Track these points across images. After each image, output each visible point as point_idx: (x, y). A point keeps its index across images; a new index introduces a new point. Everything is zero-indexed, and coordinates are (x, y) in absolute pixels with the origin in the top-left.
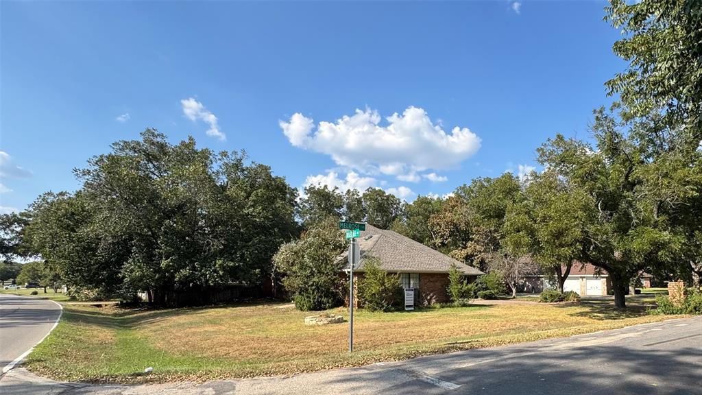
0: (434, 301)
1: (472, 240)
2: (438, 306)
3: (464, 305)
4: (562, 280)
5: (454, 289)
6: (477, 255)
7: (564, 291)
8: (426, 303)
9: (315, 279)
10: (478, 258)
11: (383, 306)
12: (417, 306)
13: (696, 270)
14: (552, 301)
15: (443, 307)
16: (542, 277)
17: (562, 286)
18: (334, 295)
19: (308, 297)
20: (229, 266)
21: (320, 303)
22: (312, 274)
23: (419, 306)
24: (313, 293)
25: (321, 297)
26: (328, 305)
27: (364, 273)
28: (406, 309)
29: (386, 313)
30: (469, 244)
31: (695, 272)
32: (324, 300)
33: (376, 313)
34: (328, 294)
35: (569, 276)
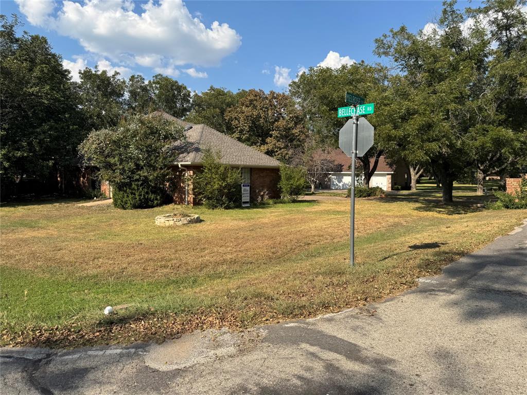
0: (266, 197)
1: (271, 136)
2: (271, 202)
3: (294, 201)
4: (368, 176)
5: (283, 184)
6: (277, 151)
7: (370, 187)
8: (259, 199)
9: (144, 173)
10: (279, 155)
11: (224, 204)
12: (252, 202)
13: (481, 168)
14: (360, 197)
15: (275, 203)
16: (330, 174)
17: (368, 183)
18: (163, 191)
19: (132, 193)
20: (15, 157)
21: (147, 200)
22: (139, 167)
23: (254, 203)
24: (138, 189)
25: (147, 193)
26: (156, 202)
27: (202, 167)
28: (243, 206)
29: (227, 211)
30: (268, 140)
31: (481, 170)
32: (152, 196)
33: (216, 210)
34: (155, 190)
35: (375, 172)
